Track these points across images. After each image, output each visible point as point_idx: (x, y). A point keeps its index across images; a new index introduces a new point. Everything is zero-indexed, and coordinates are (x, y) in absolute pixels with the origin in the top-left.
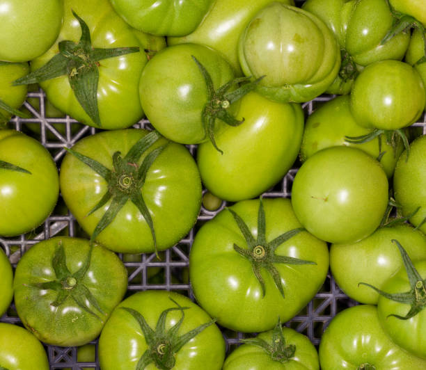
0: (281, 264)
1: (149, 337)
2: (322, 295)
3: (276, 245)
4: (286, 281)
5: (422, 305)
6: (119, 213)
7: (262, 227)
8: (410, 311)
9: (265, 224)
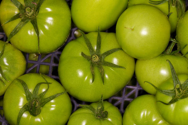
0: (107, 67)
1: (28, 97)
2: (131, 87)
3: (105, 56)
4: (108, 76)
5: (178, 98)
6: (23, 27)
7: (99, 45)
8: (171, 101)
9: (100, 43)
